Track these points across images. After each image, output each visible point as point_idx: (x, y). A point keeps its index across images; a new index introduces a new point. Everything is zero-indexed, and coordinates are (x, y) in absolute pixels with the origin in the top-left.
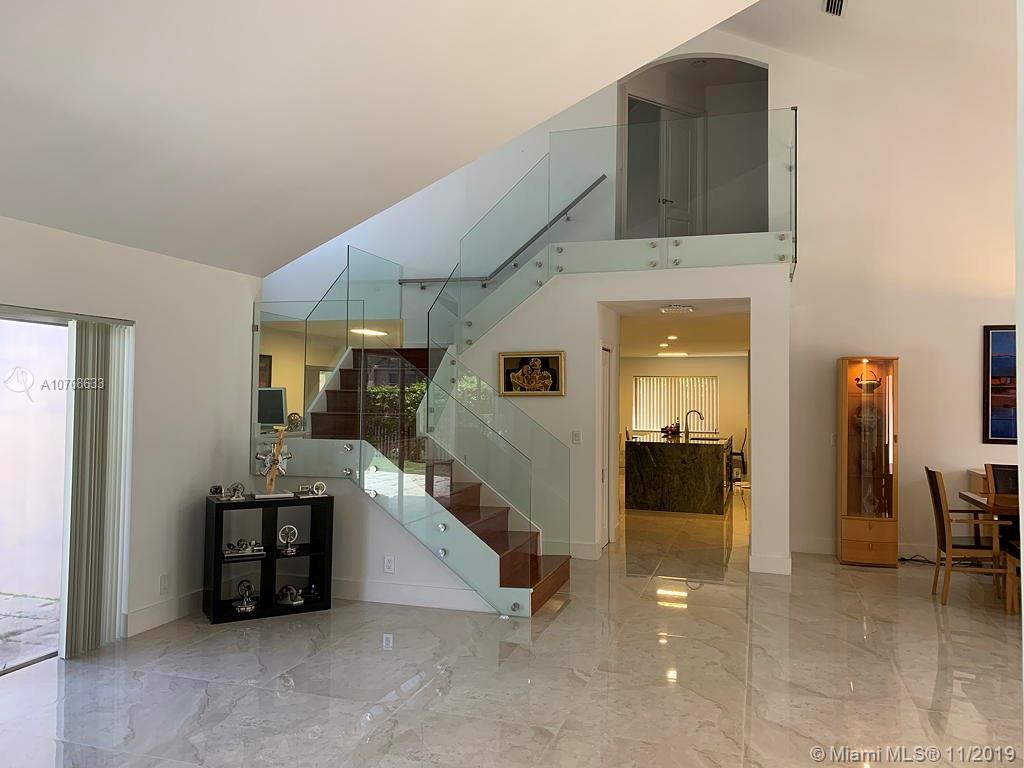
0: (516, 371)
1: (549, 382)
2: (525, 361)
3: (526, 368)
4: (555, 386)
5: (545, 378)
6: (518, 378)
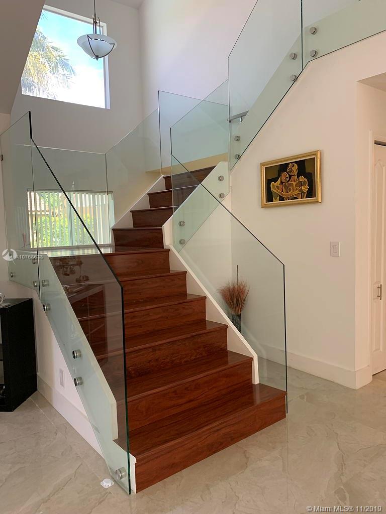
0: (275, 180)
1: (305, 188)
2: (283, 168)
3: (285, 175)
4: (311, 193)
5: (301, 184)
6: (277, 187)
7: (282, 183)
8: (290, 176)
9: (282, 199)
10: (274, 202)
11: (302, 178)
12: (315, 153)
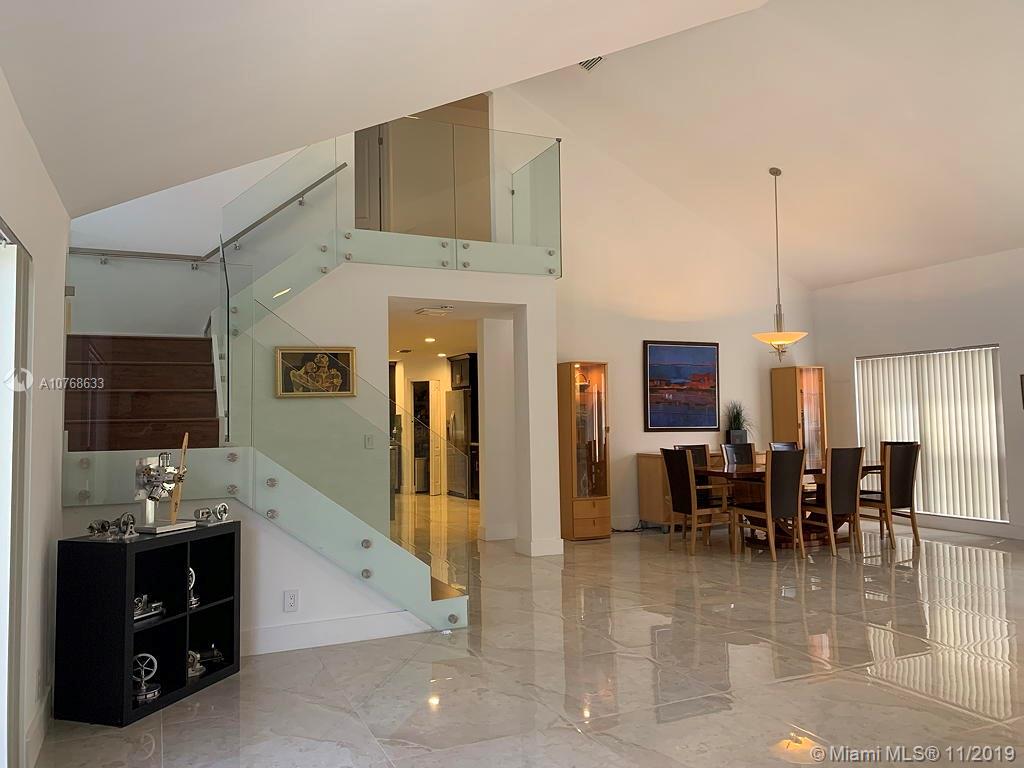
0: (297, 369)
2: (309, 357)
3: (310, 365)
5: (333, 377)
6: (300, 377)
7: (306, 373)
8: (319, 368)
9: (306, 389)
10: (296, 393)
11: (334, 371)
12: (352, 349)
